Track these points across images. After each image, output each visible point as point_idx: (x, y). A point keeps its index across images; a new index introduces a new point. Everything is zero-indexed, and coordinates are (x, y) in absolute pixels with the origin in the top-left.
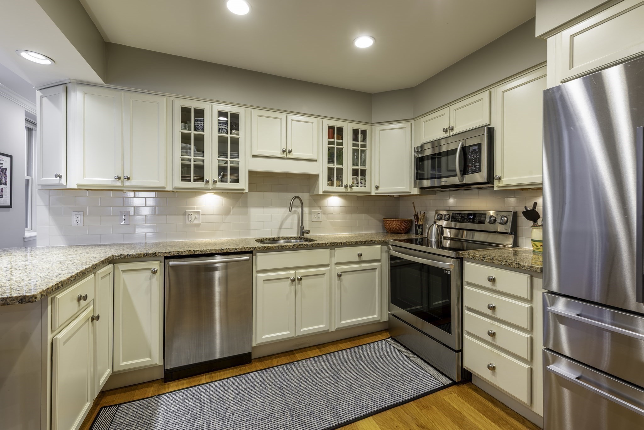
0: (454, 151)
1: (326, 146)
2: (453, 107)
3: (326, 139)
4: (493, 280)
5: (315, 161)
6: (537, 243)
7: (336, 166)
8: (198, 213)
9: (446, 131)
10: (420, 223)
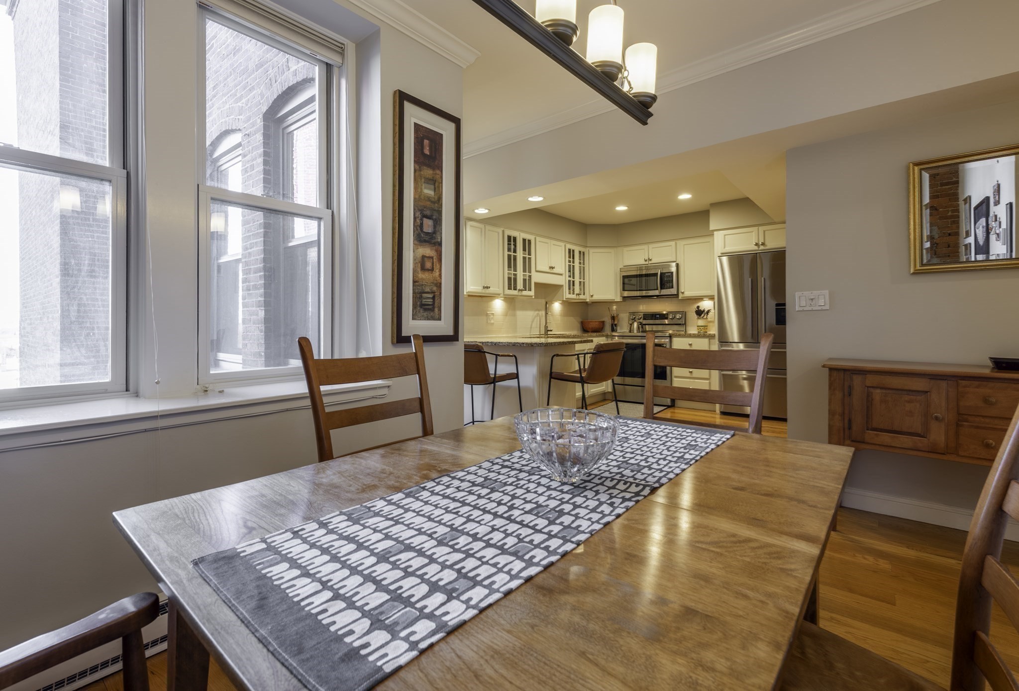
0: (656, 275)
1: (567, 263)
2: (651, 246)
3: (567, 259)
4: (690, 345)
5: (561, 275)
6: (702, 328)
7: (571, 279)
8: (493, 314)
9: (646, 261)
10: (616, 323)
